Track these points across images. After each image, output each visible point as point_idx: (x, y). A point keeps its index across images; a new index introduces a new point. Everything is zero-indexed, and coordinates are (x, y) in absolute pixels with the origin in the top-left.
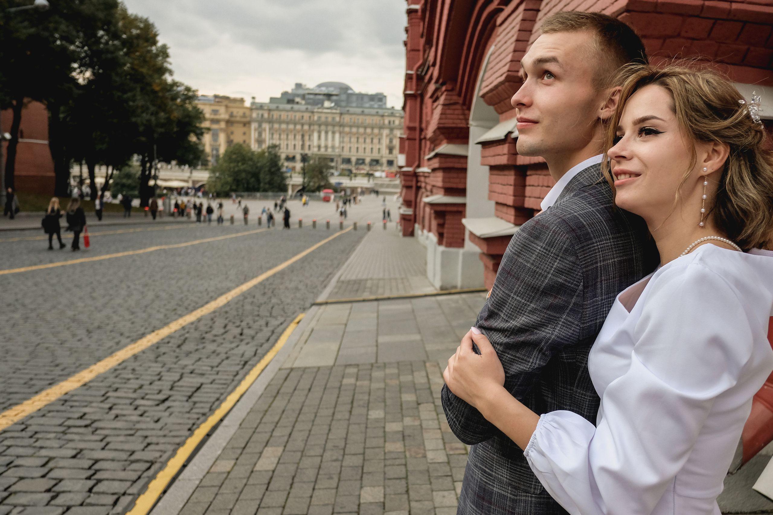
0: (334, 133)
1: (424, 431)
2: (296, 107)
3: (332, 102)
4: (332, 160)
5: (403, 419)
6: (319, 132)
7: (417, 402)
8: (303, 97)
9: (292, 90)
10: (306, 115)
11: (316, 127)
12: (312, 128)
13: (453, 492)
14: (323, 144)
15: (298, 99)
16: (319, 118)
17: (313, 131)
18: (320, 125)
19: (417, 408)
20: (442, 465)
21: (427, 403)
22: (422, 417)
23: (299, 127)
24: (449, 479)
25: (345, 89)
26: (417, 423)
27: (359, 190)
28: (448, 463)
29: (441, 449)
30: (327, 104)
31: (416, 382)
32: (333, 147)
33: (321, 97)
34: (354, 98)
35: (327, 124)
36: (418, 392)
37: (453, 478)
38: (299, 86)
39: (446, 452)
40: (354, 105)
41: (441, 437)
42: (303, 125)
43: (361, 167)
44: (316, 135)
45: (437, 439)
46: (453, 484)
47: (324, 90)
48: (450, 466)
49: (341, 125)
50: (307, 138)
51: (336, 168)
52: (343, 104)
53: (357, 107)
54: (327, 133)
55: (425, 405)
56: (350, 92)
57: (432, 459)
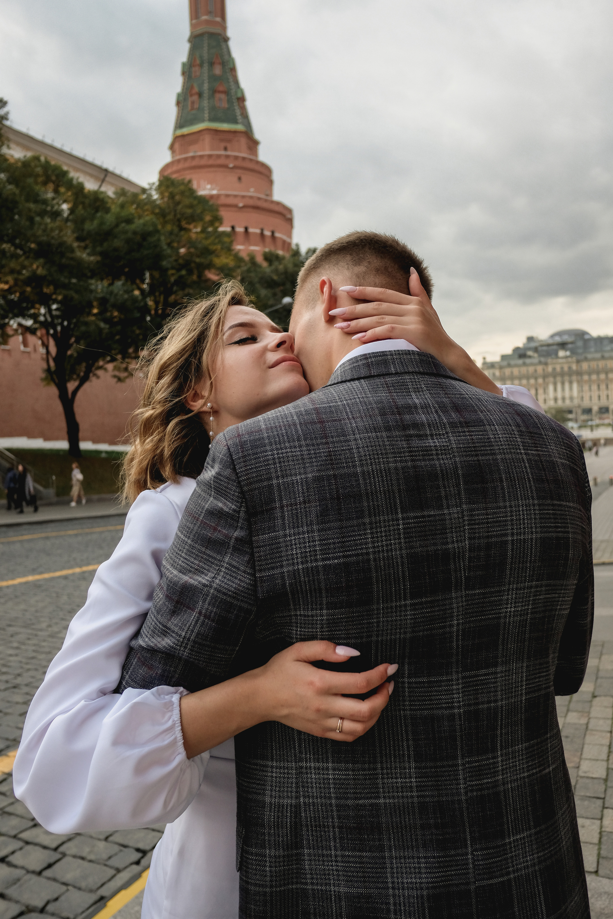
0: (571, 383)
1: (588, 732)
2: (528, 361)
3: (566, 350)
4: (570, 412)
5: (567, 714)
6: (555, 384)
7: (593, 693)
8: (536, 350)
9: (524, 344)
10: (540, 368)
11: (551, 379)
12: (546, 380)
13: (599, 822)
14: (559, 395)
15: (530, 353)
16: (554, 369)
17: (547, 384)
18: (555, 377)
19: (591, 701)
20: (595, 781)
21: (605, 696)
22: (592, 715)
23: (532, 381)
24: (599, 802)
25: (581, 335)
26: (584, 721)
27: (602, 442)
28: (606, 780)
29: (603, 760)
30: (561, 353)
31: (601, 667)
32: (571, 398)
33: (555, 347)
34: (592, 343)
35: (562, 374)
36: (599, 681)
37: (604, 803)
38: (530, 339)
39: (608, 764)
40: (592, 350)
41: (608, 744)
42: (536, 379)
43: (605, 415)
44: (551, 388)
45: (602, 745)
46: (602, 811)
47: (558, 339)
48: (606, 785)
49: (579, 373)
50: (541, 391)
51: (576, 420)
52: (580, 351)
53: (596, 351)
54: (563, 383)
55: (603, 698)
56: (587, 337)
57: (585, 772)
